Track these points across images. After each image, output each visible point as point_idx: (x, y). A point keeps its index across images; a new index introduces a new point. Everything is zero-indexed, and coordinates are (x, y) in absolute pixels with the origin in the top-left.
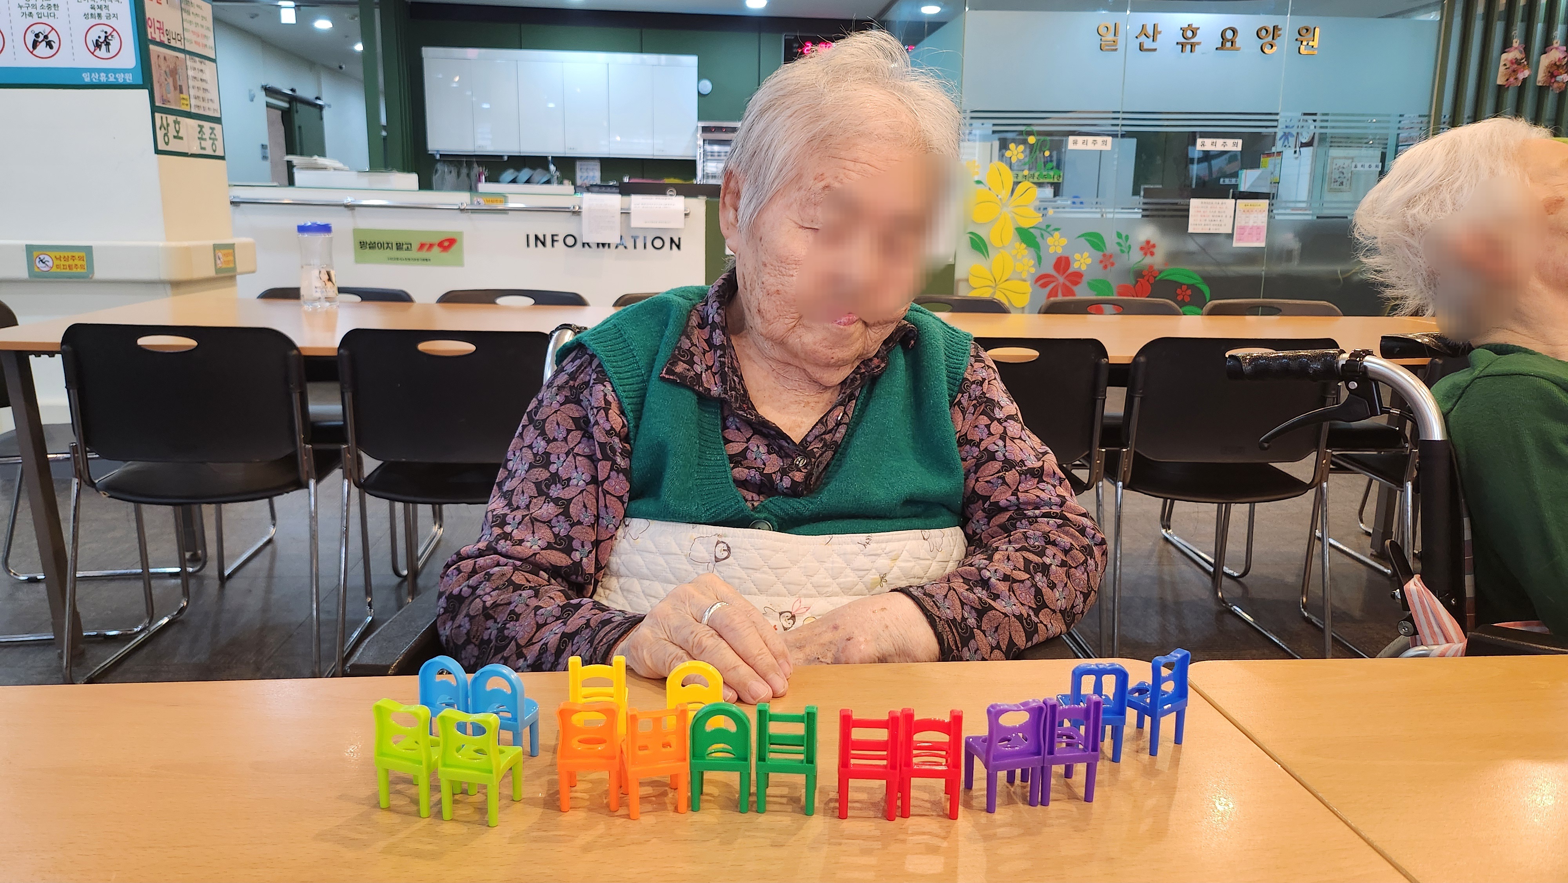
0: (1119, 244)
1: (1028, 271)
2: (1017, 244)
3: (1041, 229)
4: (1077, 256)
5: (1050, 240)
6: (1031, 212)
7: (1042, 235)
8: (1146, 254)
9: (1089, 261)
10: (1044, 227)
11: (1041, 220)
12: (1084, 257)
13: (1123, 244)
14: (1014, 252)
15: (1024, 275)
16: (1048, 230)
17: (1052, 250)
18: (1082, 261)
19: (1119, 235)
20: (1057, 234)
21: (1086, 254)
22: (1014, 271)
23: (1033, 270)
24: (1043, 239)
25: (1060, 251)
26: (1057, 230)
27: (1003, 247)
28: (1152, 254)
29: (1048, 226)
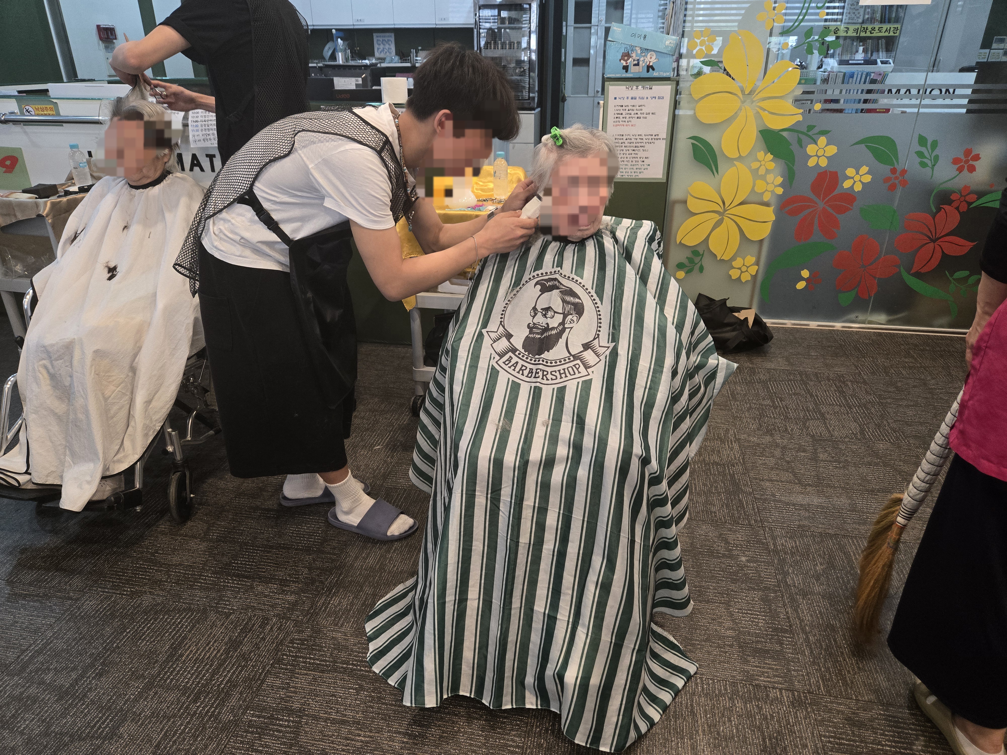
0: (920, 154)
1: (773, 192)
2: (761, 155)
3: (798, 131)
4: (850, 172)
5: (811, 149)
6: (788, 106)
7: (800, 142)
8: (960, 170)
9: (868, 179)
10: (805, 130)
11: (800, 118)
12: (861, 173)
13: (926, 154)
14: (755, 165)
15: (767, 197)
16: (810, 133)
17: (811, 163)
18: (857, 178)
19: (922, 141)
20: (822, 140)
21: (865, 169)
22: (753, 191)
23: (780, 191)
24: (801, 146)
25: (823, 163)
26: (823, 133)
27: (740, 158)
28: (972, 169)
29: (811, 128)
